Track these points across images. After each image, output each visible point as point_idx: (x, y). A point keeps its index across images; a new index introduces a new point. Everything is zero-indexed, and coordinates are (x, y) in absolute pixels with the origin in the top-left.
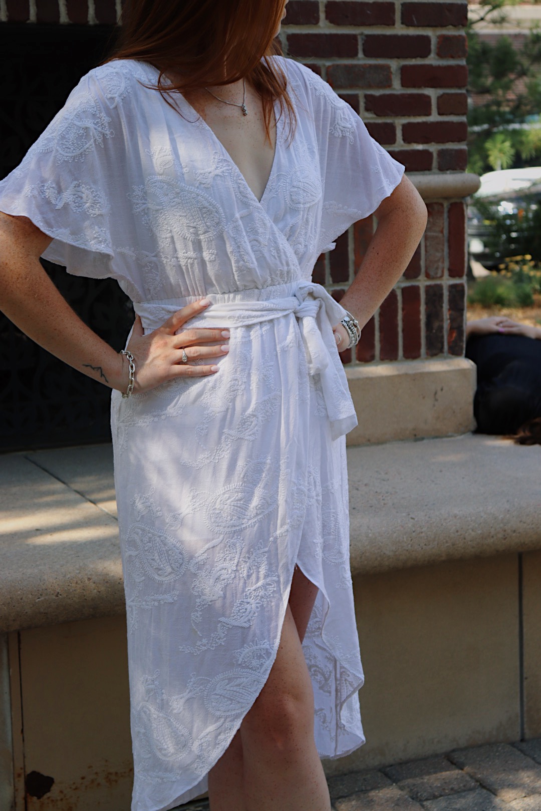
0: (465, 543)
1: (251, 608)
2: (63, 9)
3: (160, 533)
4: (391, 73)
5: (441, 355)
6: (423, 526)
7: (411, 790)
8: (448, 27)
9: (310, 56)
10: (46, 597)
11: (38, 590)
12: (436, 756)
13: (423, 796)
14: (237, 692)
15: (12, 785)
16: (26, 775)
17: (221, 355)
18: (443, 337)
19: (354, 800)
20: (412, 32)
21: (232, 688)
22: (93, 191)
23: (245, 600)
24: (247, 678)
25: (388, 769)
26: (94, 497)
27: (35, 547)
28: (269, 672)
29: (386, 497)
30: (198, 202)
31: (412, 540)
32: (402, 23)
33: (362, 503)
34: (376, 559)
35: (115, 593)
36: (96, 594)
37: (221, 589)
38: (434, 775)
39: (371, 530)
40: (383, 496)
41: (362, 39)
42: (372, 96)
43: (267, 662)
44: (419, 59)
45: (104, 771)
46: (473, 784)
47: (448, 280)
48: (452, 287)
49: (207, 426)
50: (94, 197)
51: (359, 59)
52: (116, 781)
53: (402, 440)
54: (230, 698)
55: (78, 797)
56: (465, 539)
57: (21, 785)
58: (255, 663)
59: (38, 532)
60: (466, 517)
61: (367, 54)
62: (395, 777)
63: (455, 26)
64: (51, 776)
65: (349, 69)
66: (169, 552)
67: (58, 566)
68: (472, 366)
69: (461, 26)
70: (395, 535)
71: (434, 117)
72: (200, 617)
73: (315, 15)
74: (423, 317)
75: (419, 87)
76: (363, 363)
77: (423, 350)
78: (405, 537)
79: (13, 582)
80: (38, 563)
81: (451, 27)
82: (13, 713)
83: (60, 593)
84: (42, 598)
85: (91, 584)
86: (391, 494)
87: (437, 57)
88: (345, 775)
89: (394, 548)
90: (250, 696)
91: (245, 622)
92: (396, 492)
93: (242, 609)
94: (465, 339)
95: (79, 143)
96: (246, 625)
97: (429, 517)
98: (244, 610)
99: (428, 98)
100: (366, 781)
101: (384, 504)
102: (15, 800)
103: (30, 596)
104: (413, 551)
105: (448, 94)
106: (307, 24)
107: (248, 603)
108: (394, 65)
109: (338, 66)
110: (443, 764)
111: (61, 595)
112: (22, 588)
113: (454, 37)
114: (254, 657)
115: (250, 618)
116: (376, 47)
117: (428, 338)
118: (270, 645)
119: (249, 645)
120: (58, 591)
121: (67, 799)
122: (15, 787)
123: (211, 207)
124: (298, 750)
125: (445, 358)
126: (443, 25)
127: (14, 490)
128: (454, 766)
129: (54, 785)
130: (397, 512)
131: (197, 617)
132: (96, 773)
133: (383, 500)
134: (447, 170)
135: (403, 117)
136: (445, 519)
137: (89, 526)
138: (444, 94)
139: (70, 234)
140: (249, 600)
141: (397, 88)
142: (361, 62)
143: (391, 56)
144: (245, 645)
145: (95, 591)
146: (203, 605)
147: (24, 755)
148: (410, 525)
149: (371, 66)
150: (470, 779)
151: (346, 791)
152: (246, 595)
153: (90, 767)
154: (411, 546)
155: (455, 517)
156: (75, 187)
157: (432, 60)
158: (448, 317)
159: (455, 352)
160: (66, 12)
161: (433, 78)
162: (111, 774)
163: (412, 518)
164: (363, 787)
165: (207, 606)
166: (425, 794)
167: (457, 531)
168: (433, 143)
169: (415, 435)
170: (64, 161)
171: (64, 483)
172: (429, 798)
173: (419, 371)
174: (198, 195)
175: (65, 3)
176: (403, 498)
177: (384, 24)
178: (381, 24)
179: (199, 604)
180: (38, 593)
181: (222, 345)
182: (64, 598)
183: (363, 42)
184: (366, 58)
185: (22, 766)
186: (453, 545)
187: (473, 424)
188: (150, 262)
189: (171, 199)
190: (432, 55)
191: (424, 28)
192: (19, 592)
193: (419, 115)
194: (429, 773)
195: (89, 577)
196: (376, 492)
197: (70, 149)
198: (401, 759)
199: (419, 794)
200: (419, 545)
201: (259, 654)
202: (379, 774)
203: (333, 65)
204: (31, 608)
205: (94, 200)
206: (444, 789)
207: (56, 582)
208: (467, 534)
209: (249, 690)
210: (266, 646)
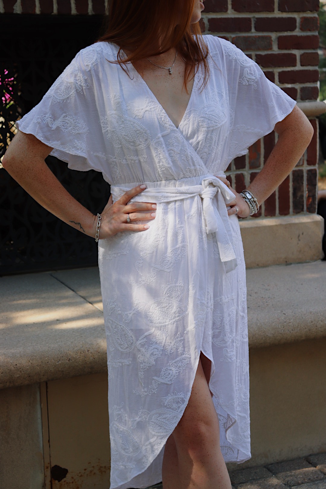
0: (316, 329)
1: (173, 373)
2: (73, 6)
3: (121, 323)
4: (272, 41)
5: (302, 212)
6: (291, 318)
7: (284, 479)
8: (307, 12)
9: (222, 32)
10: (62, 362)
11: (58, 357)
12: (299, 458)
13: (292, 483)
14: (164, 422)
15: (43, 473)
16: (51, 467)
17: (151, 219)
18: (303, 202)
19: (249, 485)
20: (285, 15)
21: (161, 420)
22: (74, 120)
23: (169, 368)
24: (170, 414)
25: (270, 466)
26: (91, 300)
27: (56, 331)
28: (183, 412)
29: (268, 300)
30: (134, 127)
31: (284, 327)
32: (279, 10)
33: (254, 304)
34: (262, 339)
35: (104, 359)
36: (93, 360)
37: (154, 360)
38: (298, 470)
39: (259, 321)
40: (266, 300)
41: (254, 21)
42: (260, 55)
43: (182, 406)
44: (289, 32)
45: (98, 465)
46: (322, 476)
47: (306, 167)
48: (309, 171)
49: (142, 261)
50: (75, 123)
51: (252, 33)
52: (105, 472)
53: (278, 265)
54: (160, 425)
55: (82, 481)
56: (317, 326)
57: (48, 473)
58: (175, 406)
59: (58, 321)
60: (317, 313)
61: (257, 29)
62: (274, 471)
63: (311, 11)
64: (66, 468)
65: (246, 39)
66: (126, 335)
67: (70, 343)
68: (321, 219)
69: (315, 11)
70: (274, 324)
71: (298, 68)
72: (143, 375)
73: (225, 6)
74: (291, 190)
75: (289, 49)
76: (254, 218)
77: (291, 210)
78: (280, 325)
79: (43, 352)
80: (57, 341)
81: (309, 12)
82: (43, 431)
83: (71, 359)
84: (60, 362)
85: (89, 353)
86: (271, 298)
87: (300, 31)
88: (244, 469)
89: (273, 332)
90: (171, 425)
91: (169, 381)
92: (274, 297)
93: (166, 373)
94: (317, 203)
95: (67, 91)
96: (169, 383)
97: (295, 313)
98: (168, 374)
99: (295, 56)
100: (256, 473)
101: (267, 305)
102: (45, 482)
103: (53, 361)
104: (285, 334)
105: (307, 53)
106: (220, 12)
107: (171, 370)
108: (274, 36)
109: (239, 37)
110: (304, 463)
111: (71, 360)
112: (48, 356)
113: (311, 18)
114: (174, 402)
115: (172, 379)
116: (263, 25)
117: (294, 202)
118: (184, 395)
119: (171, 395)
120: (70, 358)
121: (76, 482)
122: (45, 474)
123: (142, 130)
124: (209, 455)
125: (305, 215)
126: (304, 11)
127: (44, 295)
128: (310, 465)
129: (68, 474)
130: (275, 310)
131: (141, 375)
132: (93, 467)
133: (266, 302)
134: (306, 99)
135: (279, 68)
136: (304, 315)
137: (88, 318)
138: (304, 53)
139: (61, 144)
140: (171, 368)
141: (275, 50)
142: (254, 35)
143: (272, 31)
144: (169, 395)
145: (92, 358)
146: (145, 368)
147: (50, 455)
148: (283, 318)
149: (259, 37)
150: (320, 473)
151: (244, 479)
152: (169, 365)
153: (90, 463)
154: (284, 331)
155: (311, 313)
156: (64, 117)
157: (297, 32)
158: (307, 190)
159: (310, 210)
160: (75, 7)
161: (297, 43)
162: (101, 467)
163: (284, 314)
164: (255, 477)
165: (146, 369)
166: (293, 482)
167: (312, 322)
168: (298, 83)
169: (286, 262)
170: (57, 102)
171: (73, 291)
172: (295, 484)
173: (289, 223)
174: (134, 123)
175: (75, 2)
176: (278, 301)
177: (268, 11)
178: (266, 11)
179: (142, 367)
180: (58, 359)
181: (152, 213)
182: (73, 362)
183: (255, 22)
184: (256, 32)
185: (49, 462)
186: (310, 330)
187: (322, 255)
188: (113, 162)
189: (120, 125)
190: (297, 29)
191: (292, 13)
192: (46, 359)
193: (289, 66)
194: (295, 469)
195: (88, 349)
196: (262, 297)
197: (61, 95)
198: (278, 460)
199: (289, 482)
200: (289, 330)
201: (177, 401)
202: (265, 469)
203: (236, 37)
204: (54, 368)
205: (75, 125)
206: (304, 479)
207: (68, 353)
208: (318, 324)
209: (171, 422)
210: (182, 396)
